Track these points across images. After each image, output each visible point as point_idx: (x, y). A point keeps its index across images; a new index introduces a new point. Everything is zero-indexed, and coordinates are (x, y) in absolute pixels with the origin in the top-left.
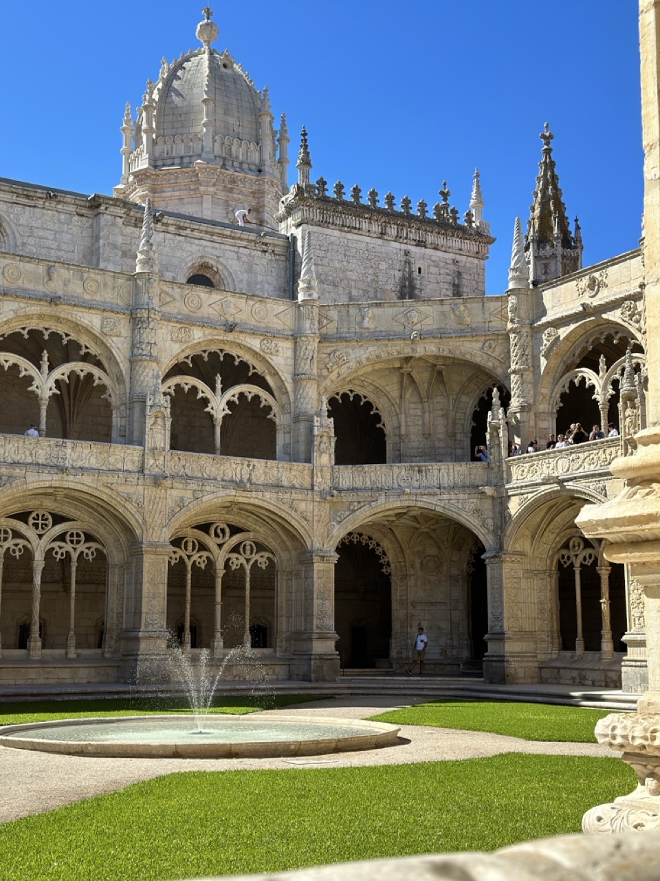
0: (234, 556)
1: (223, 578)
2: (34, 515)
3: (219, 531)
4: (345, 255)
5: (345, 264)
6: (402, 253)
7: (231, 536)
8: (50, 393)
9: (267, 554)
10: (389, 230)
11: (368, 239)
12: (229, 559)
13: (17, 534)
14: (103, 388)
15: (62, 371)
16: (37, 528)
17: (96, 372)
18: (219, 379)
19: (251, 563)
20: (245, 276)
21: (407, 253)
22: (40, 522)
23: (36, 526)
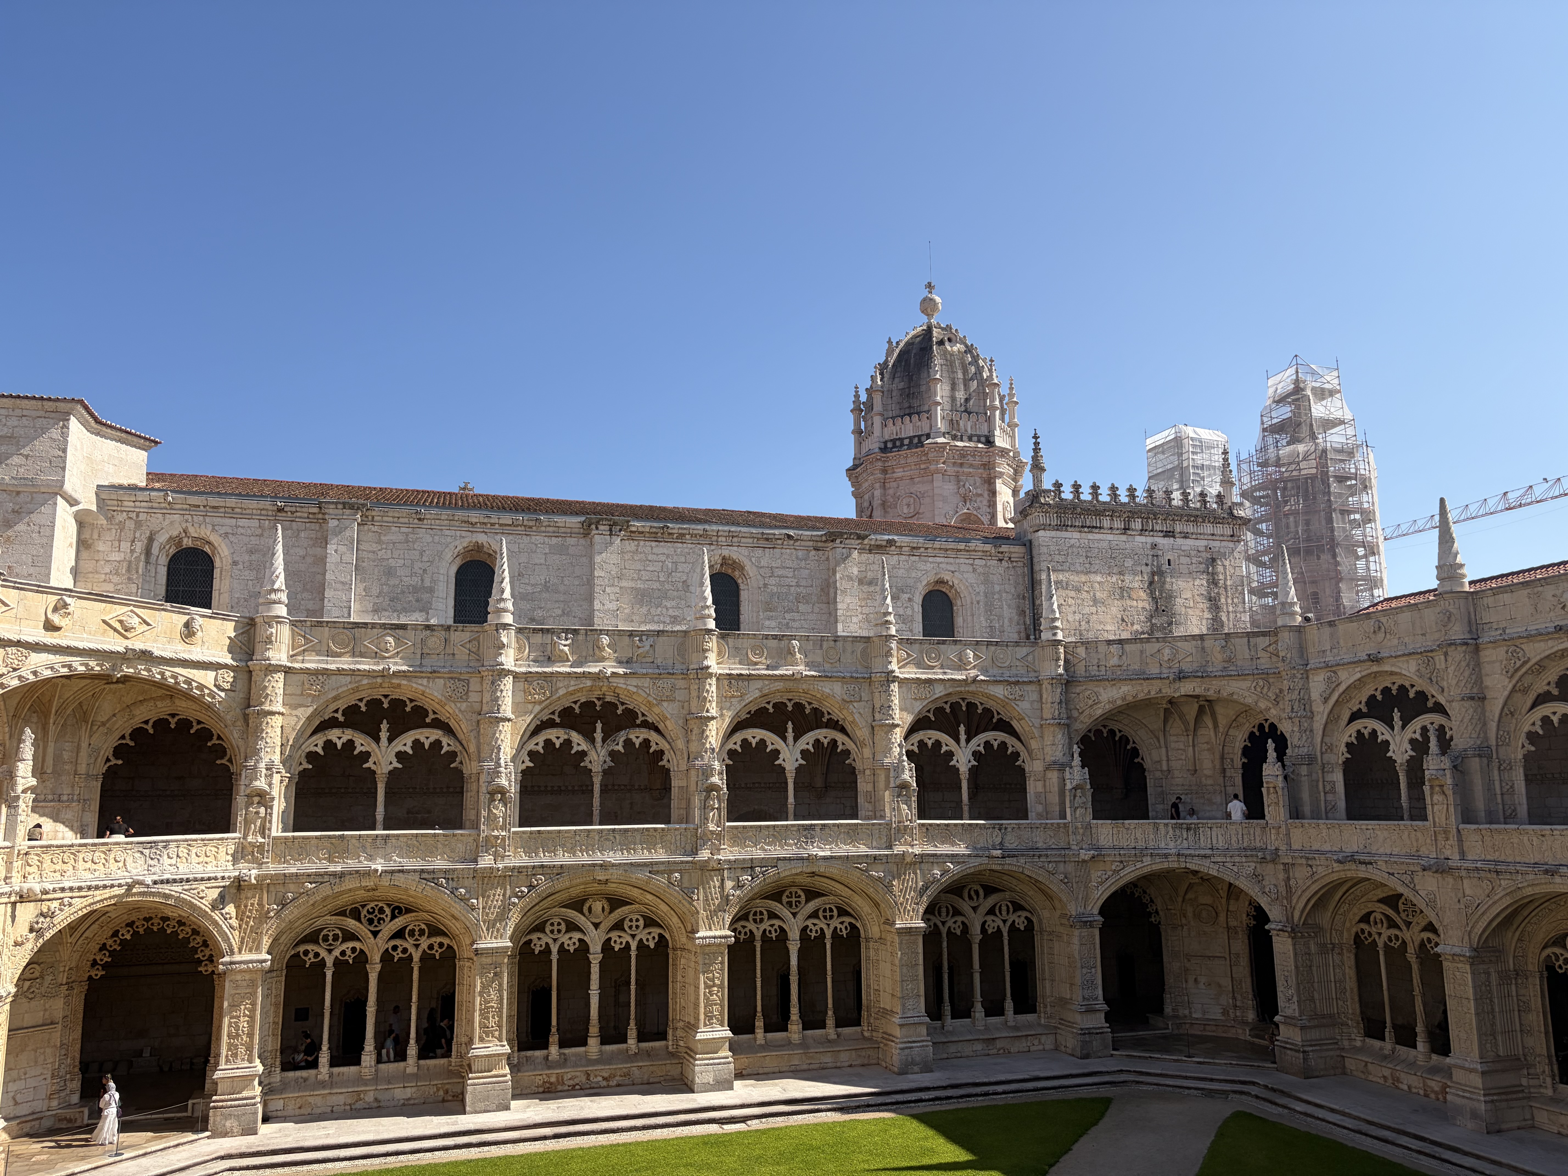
0: (990, 918)
1: (981, 944)
2: (787, 893)
3: (972, 893)
4: (1087, 557)
5: (1087, 566)
6: (1149, 546)
7: (985, 897)
8: (796, 765)
9: (1024, 914)
10: (1133, 526)
11: (1110, 537)
12: (985, 922)
13: (773, 915)
14: (847, 753)
15: (807, 741)
16: (791, 906)
17: (840, 737)
18: (962, 729)
19: (1008, 924)
20: (982, 588)
21: (1154, 546)
22: (794, 900)
23: (790, 904)
